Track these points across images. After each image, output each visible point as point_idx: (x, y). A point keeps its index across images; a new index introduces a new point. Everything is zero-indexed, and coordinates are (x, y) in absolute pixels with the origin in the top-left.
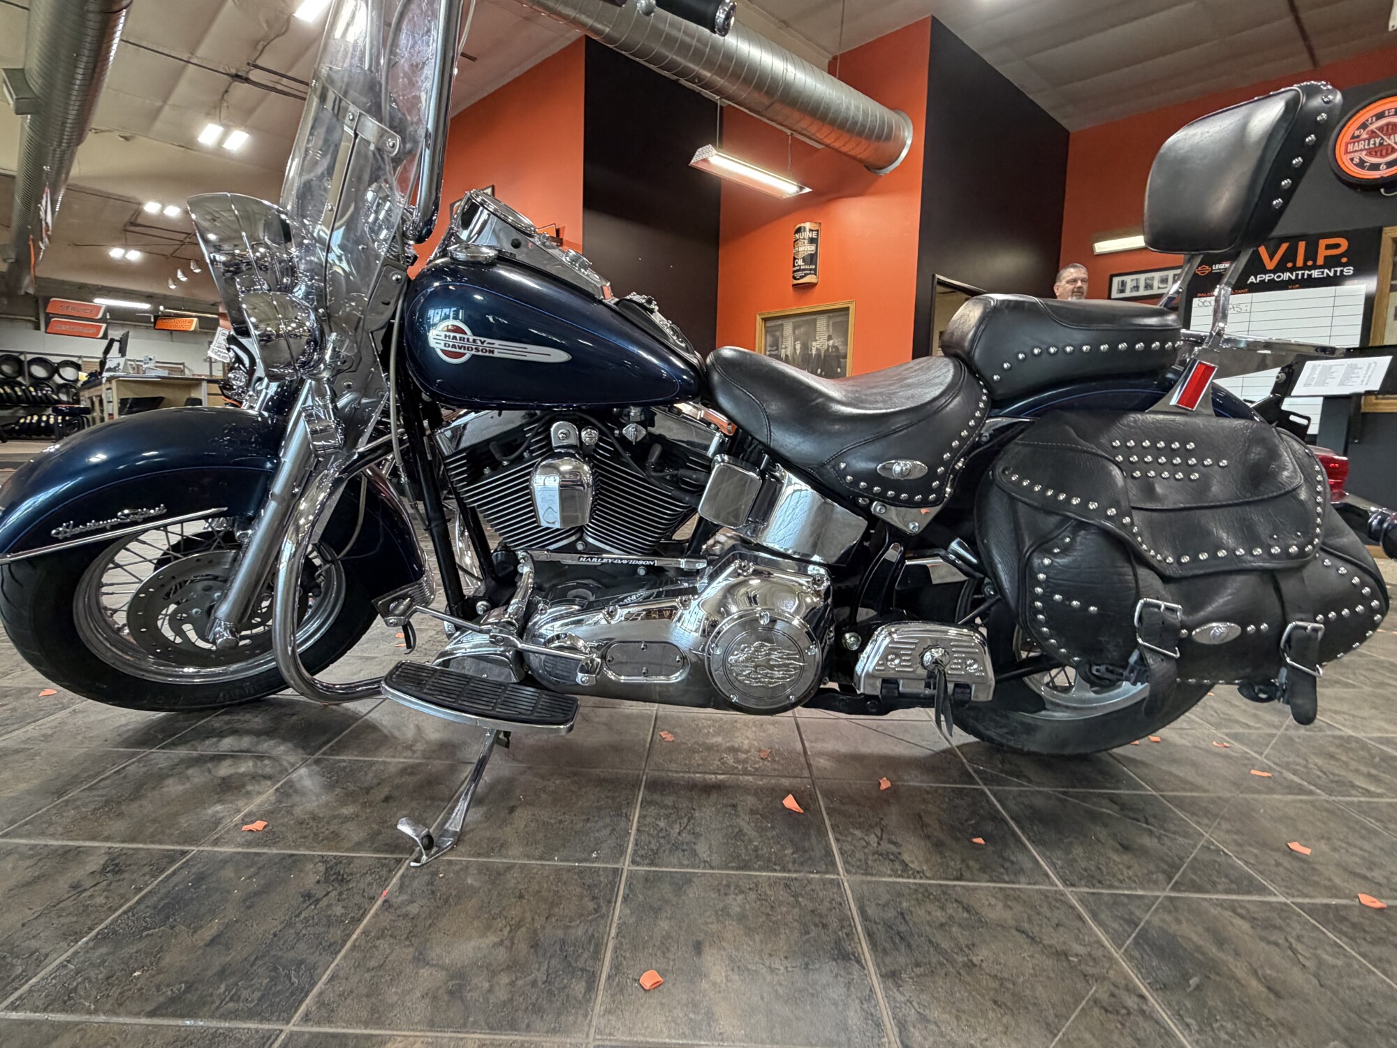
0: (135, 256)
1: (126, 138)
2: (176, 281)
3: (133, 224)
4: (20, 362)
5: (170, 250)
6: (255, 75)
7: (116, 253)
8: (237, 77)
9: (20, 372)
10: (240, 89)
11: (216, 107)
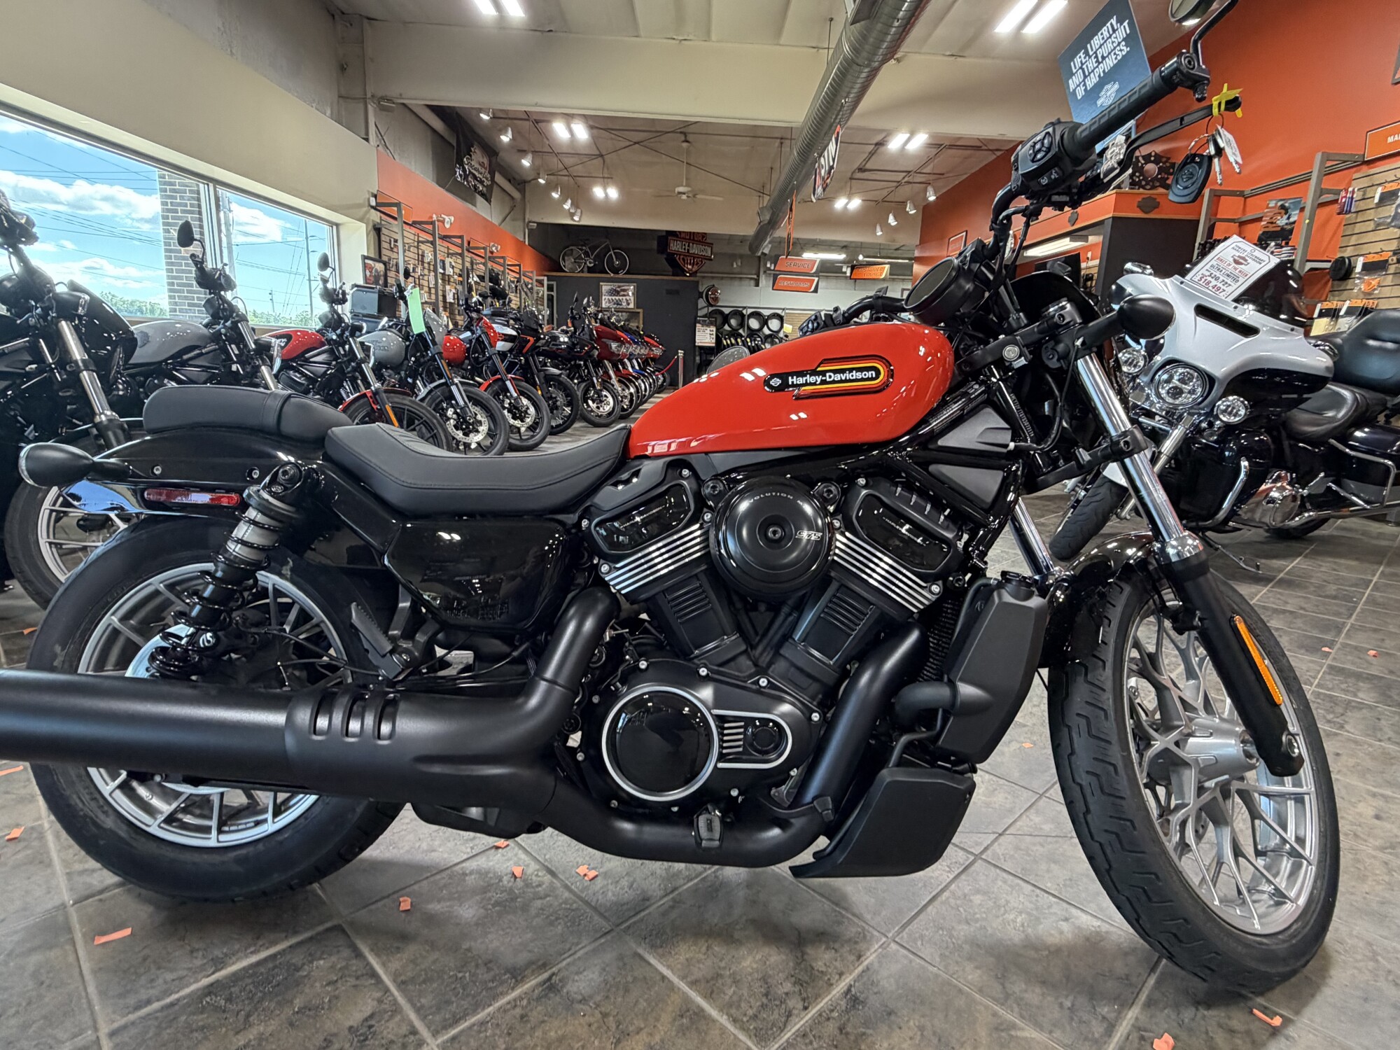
0: (855, 203)
2: (885, 226)
3: (861, 170)
4: (743, 316)
7: (840, 203)
9: (742, 325)
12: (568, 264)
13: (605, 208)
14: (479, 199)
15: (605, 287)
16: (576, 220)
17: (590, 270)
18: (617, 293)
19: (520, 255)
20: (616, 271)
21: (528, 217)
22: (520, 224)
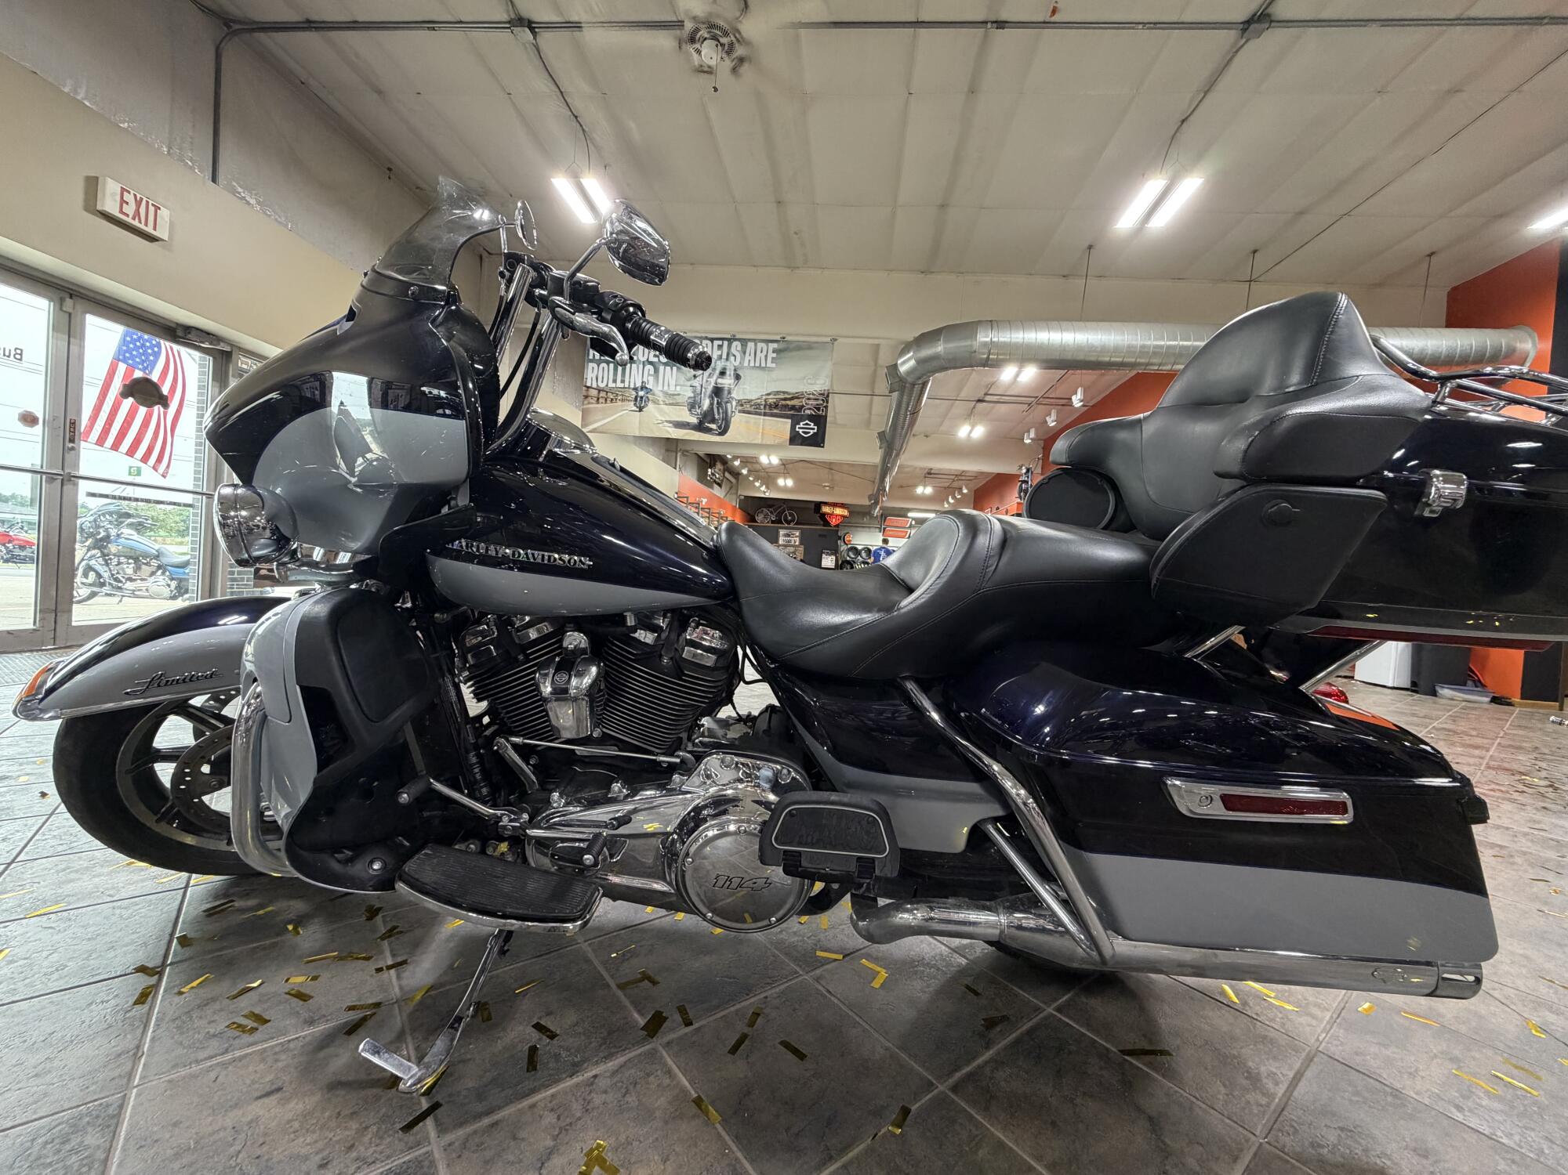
0: (929, 490)
1: (927, 436)
2: (948, 503)
5: (947, 484)
6: (988, 398)
7: (920, 490)
8: (979, 401)
10: (981, 405)
11: (970, 416)
12: (759, 518)
13: (785, 489)
14: (715, 486)
15: (782, 532)
16: (767, 495)
17: (773, 522)
18: (788, 535)
19: (733, 516)
20: (789, 522)
21: (739, 493)
22: (734, 497)
